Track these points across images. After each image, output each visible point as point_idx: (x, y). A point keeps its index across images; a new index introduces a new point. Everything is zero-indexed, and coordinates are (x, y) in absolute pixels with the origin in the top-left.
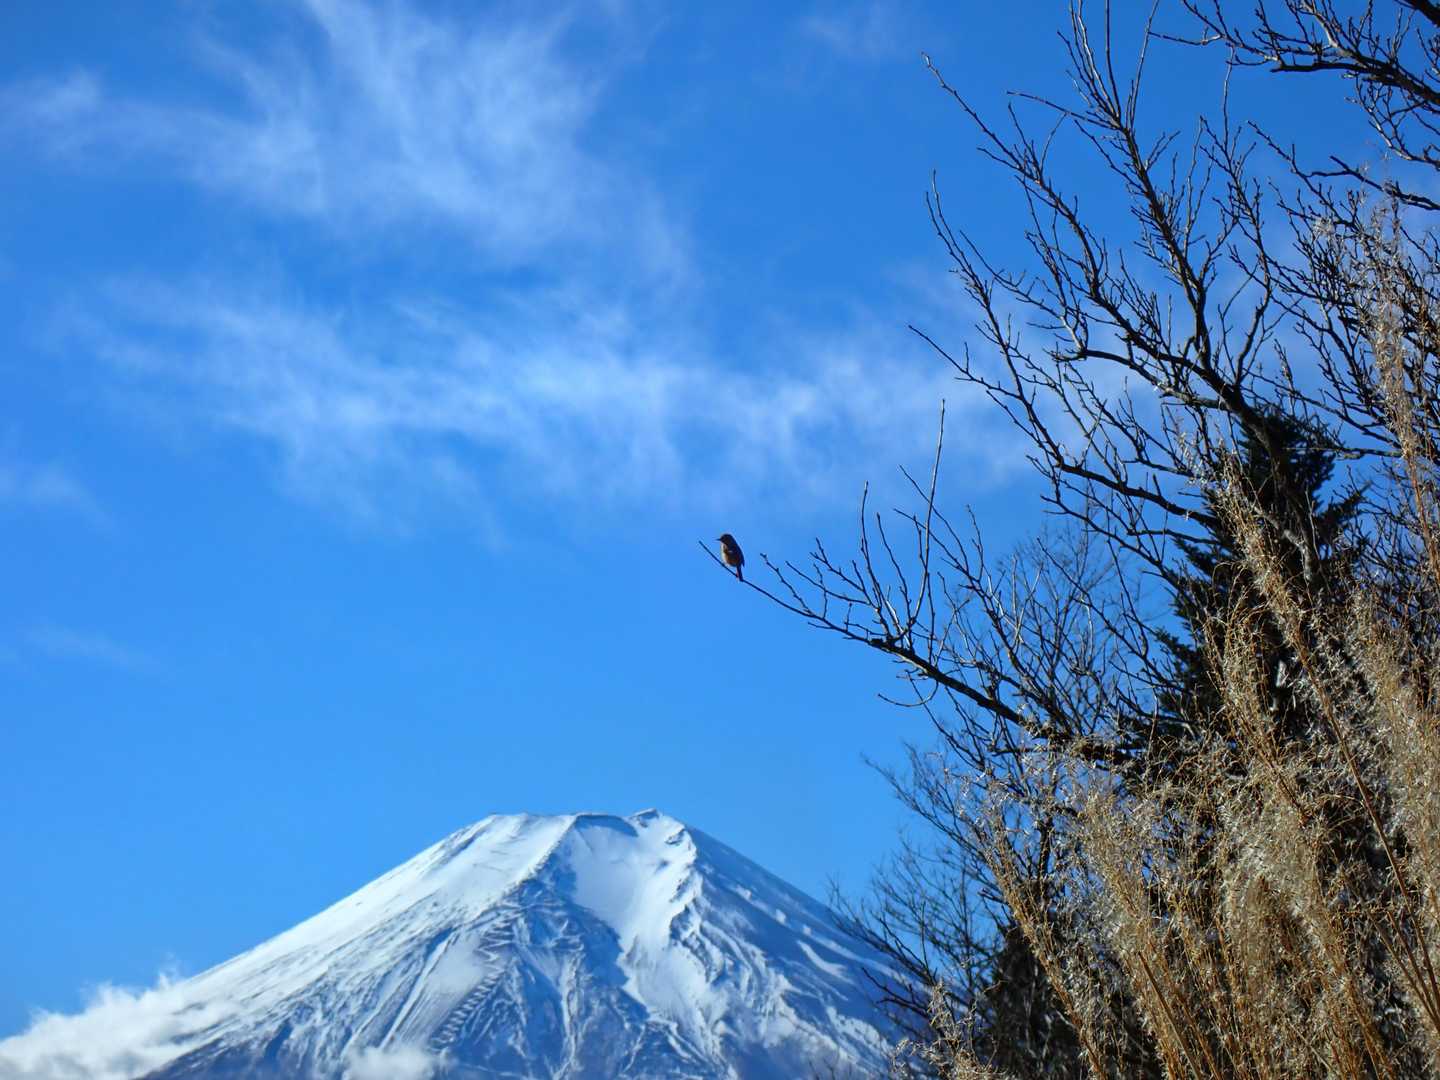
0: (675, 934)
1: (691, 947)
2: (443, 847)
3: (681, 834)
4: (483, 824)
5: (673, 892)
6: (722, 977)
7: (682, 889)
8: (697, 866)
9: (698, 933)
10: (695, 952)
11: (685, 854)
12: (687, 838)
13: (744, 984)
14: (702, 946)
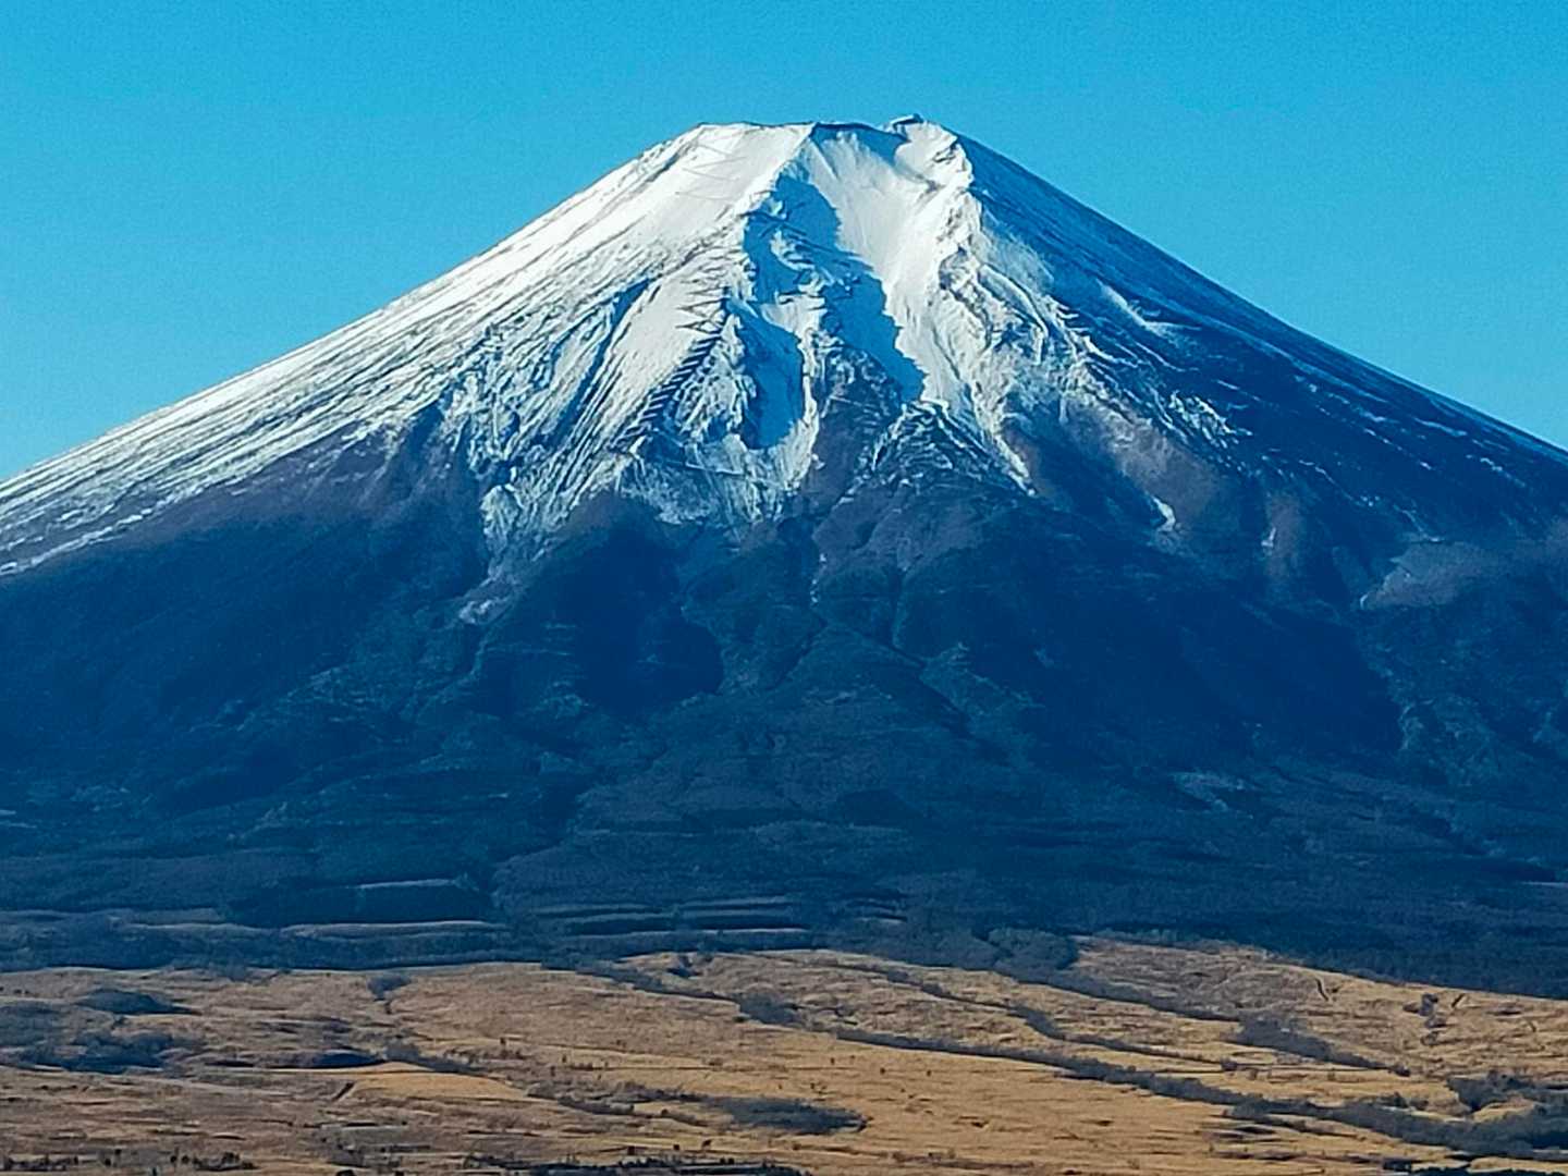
0: (945, 282)
1: (965, 301)
2: (635, 169)
3: (953, 147)
4: (689, 137)
5: (941, 227)
6: (1008, 337)
7: (952, 222)
8: (973, 189)
9: (975, 282)
10: (971, 308)
11: (956, 174)
12: (960, 153)
13: (1037, 348)
14: (981, 299)
